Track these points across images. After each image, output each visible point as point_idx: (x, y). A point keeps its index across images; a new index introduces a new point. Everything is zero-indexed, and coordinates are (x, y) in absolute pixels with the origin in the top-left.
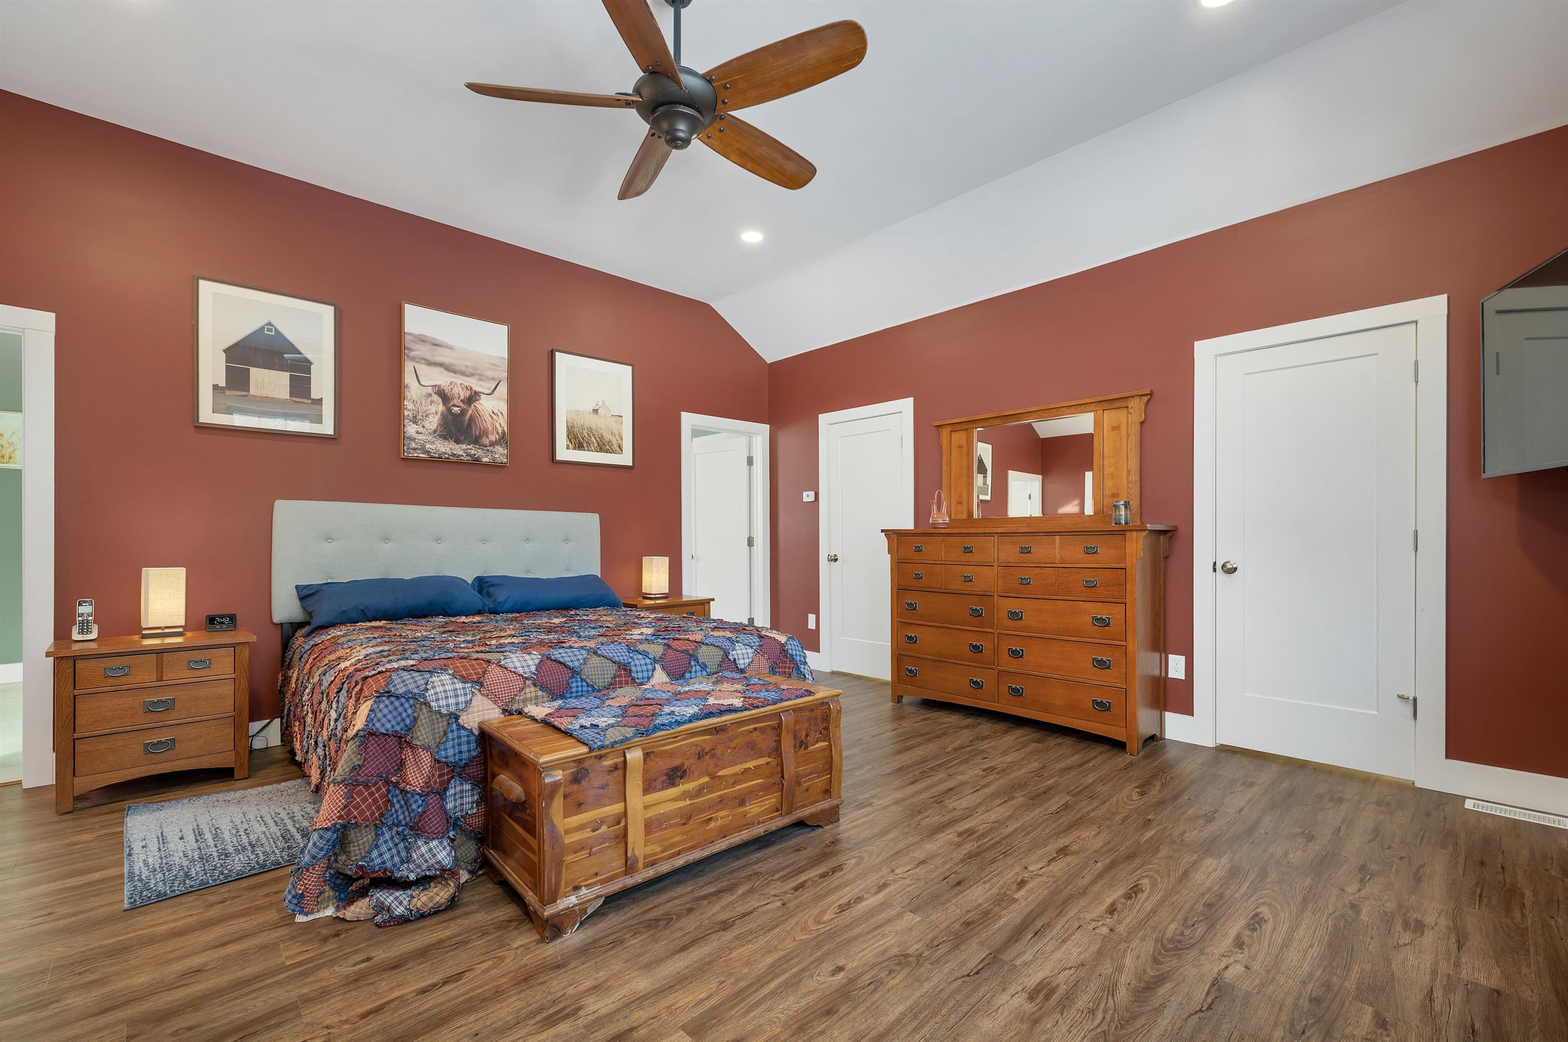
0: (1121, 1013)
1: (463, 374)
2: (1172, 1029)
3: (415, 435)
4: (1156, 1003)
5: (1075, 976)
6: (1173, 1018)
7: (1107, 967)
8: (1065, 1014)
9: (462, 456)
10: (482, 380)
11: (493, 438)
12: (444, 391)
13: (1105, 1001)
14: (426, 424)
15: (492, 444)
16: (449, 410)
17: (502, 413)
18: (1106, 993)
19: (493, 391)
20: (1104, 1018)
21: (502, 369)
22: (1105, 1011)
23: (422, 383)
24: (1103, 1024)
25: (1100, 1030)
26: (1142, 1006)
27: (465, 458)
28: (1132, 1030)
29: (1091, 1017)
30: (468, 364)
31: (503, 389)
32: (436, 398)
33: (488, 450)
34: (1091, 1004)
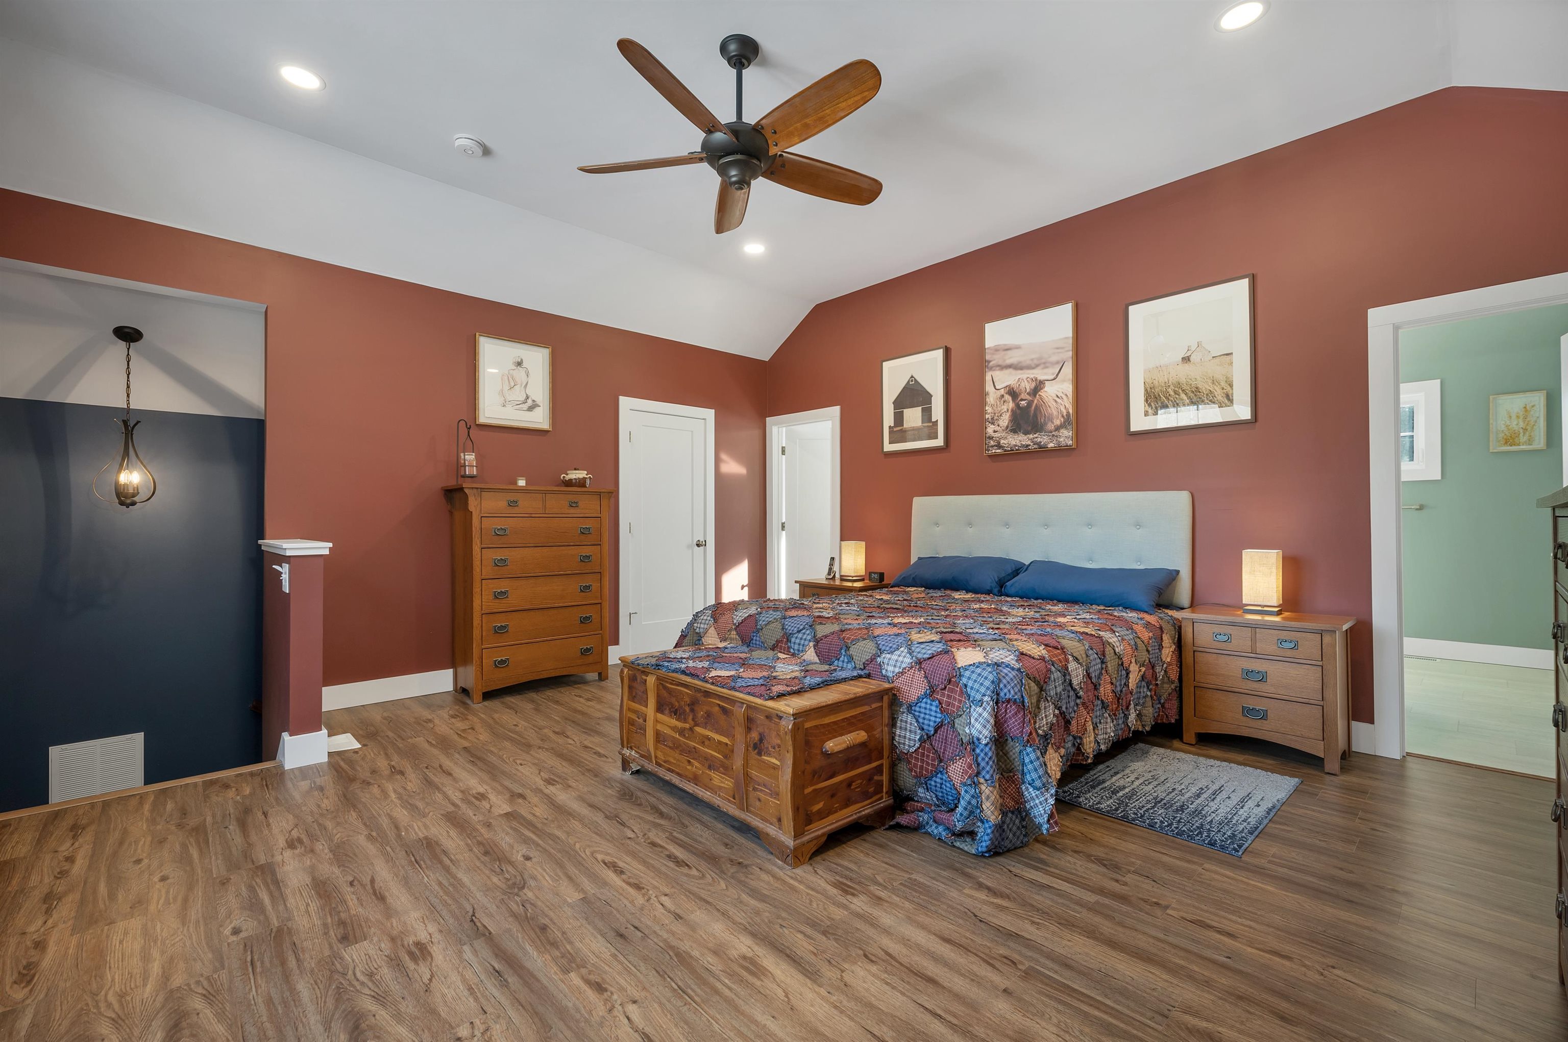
0: (350, 993)
1: (1029, 367)
2: (302, 1022)
3: (993, 434)
4: (336, 1026)
5: (419, 979)
6: (310, 1029)
7: (408, 1008)
8: (384, 957)
9: (1030, 445)
10: (1047, 367)
11: (1058, 422)
12: (1013, 389)
13: (372, 988)
14: (1001, 423)
15: (1058, 429)
16: (1018, 405)
17: (1066, 395)
18: (380, 993)
19: (1057, 375)
20: (358, 980)
21: (1067, 349)
22: (363, 984)
23: (997, 387)
24: (353, 977)
25: (350, 972)
26: (343, 1012)
27: (1033, 447)
28: (330, 993)
29: (367, 973)
30: (1033, 356)
31: (1068, 370)
32: (1008, 397)
33: (1053, 435)
34: (379, 977)
